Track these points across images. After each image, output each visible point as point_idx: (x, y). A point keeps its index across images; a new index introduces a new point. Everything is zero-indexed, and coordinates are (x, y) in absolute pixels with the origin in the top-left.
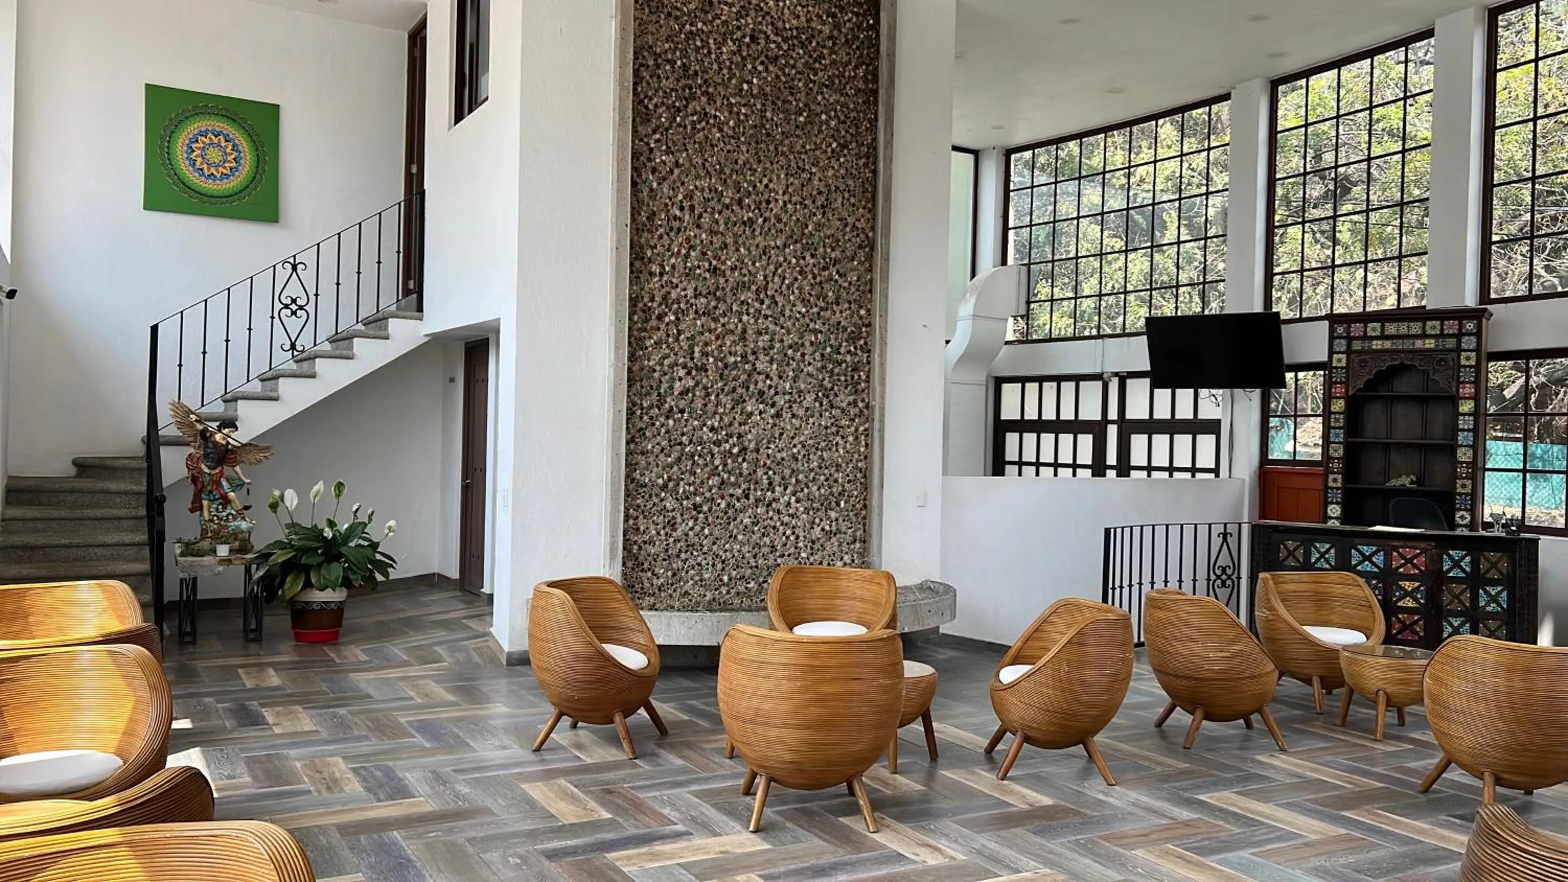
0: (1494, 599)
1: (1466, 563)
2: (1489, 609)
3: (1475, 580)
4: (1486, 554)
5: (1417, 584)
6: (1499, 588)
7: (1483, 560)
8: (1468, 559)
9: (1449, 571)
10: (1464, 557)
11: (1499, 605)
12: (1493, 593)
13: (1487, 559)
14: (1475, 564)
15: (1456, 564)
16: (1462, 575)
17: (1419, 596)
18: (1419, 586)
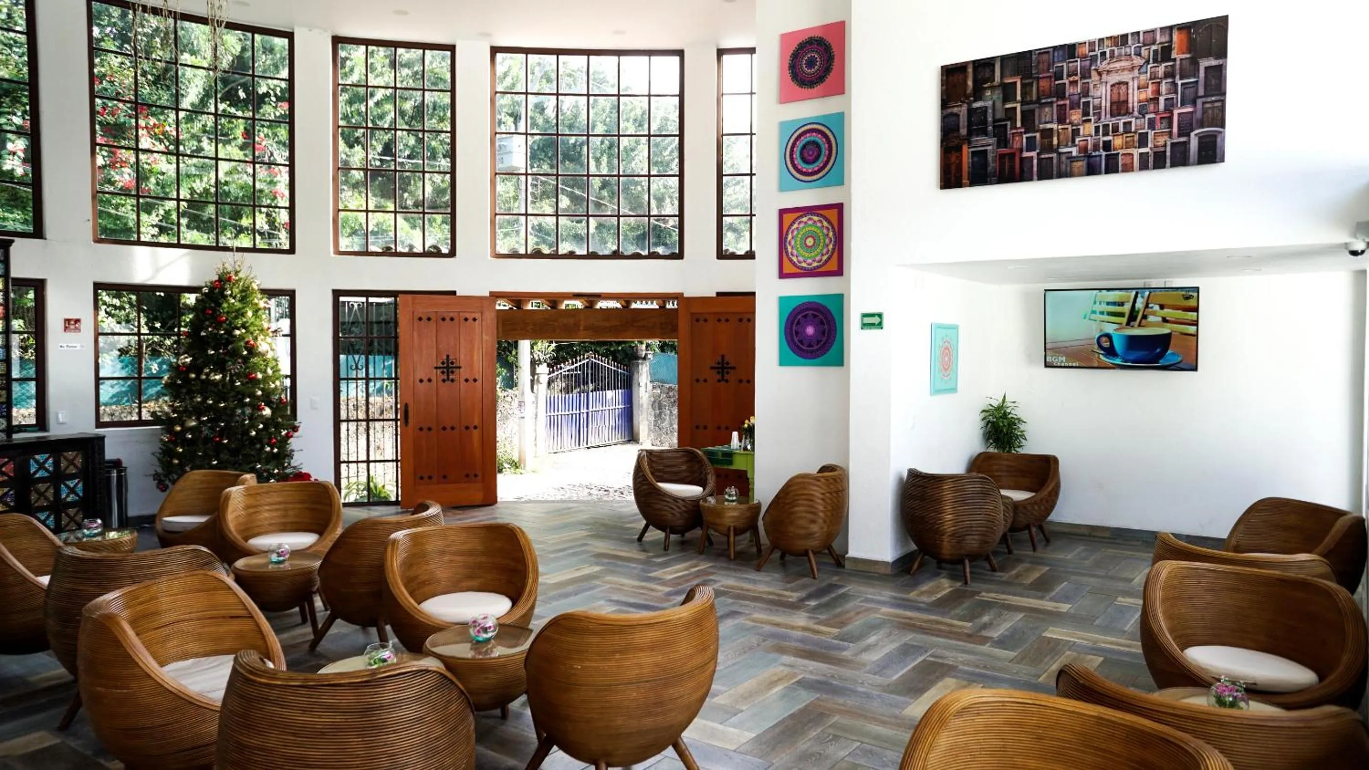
0: (72, 491)
1: (49, 464)
2: (69, 499)
3: (57, 478)
4: (65, 454)
5: (6, 490)
6: (76, 481)
7: (62, 459)
8: (51, 461)
9: (35, 473)
10: (47, 460)
11: (77, 495)
12: (72, 486)
13: (66, 458)
14: (56, 464)
15: (41, 466)
16: (46, 474)
17: (9, 500)
18: (9, 491)
